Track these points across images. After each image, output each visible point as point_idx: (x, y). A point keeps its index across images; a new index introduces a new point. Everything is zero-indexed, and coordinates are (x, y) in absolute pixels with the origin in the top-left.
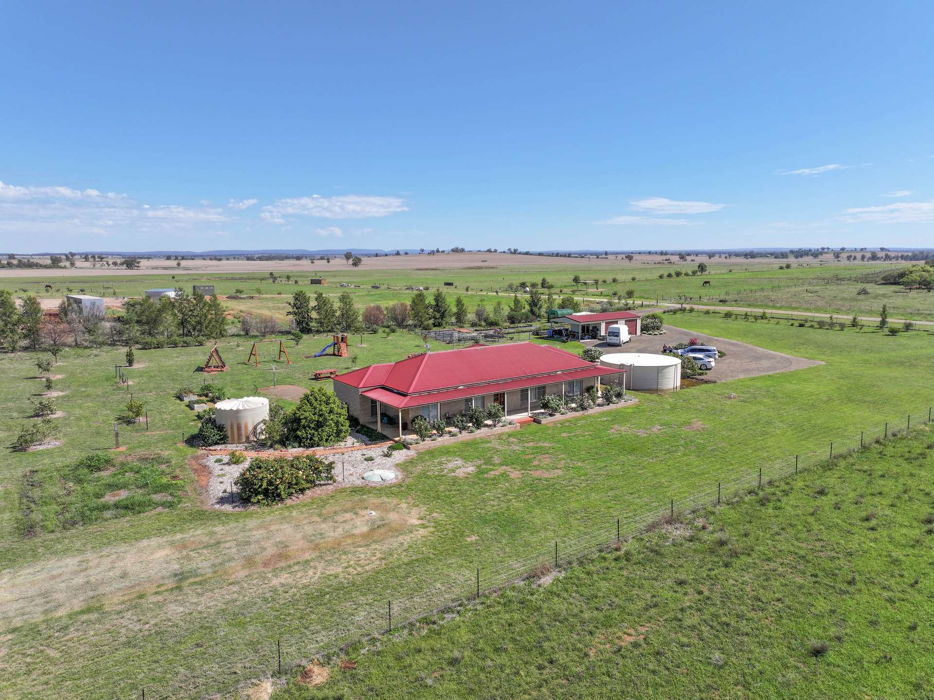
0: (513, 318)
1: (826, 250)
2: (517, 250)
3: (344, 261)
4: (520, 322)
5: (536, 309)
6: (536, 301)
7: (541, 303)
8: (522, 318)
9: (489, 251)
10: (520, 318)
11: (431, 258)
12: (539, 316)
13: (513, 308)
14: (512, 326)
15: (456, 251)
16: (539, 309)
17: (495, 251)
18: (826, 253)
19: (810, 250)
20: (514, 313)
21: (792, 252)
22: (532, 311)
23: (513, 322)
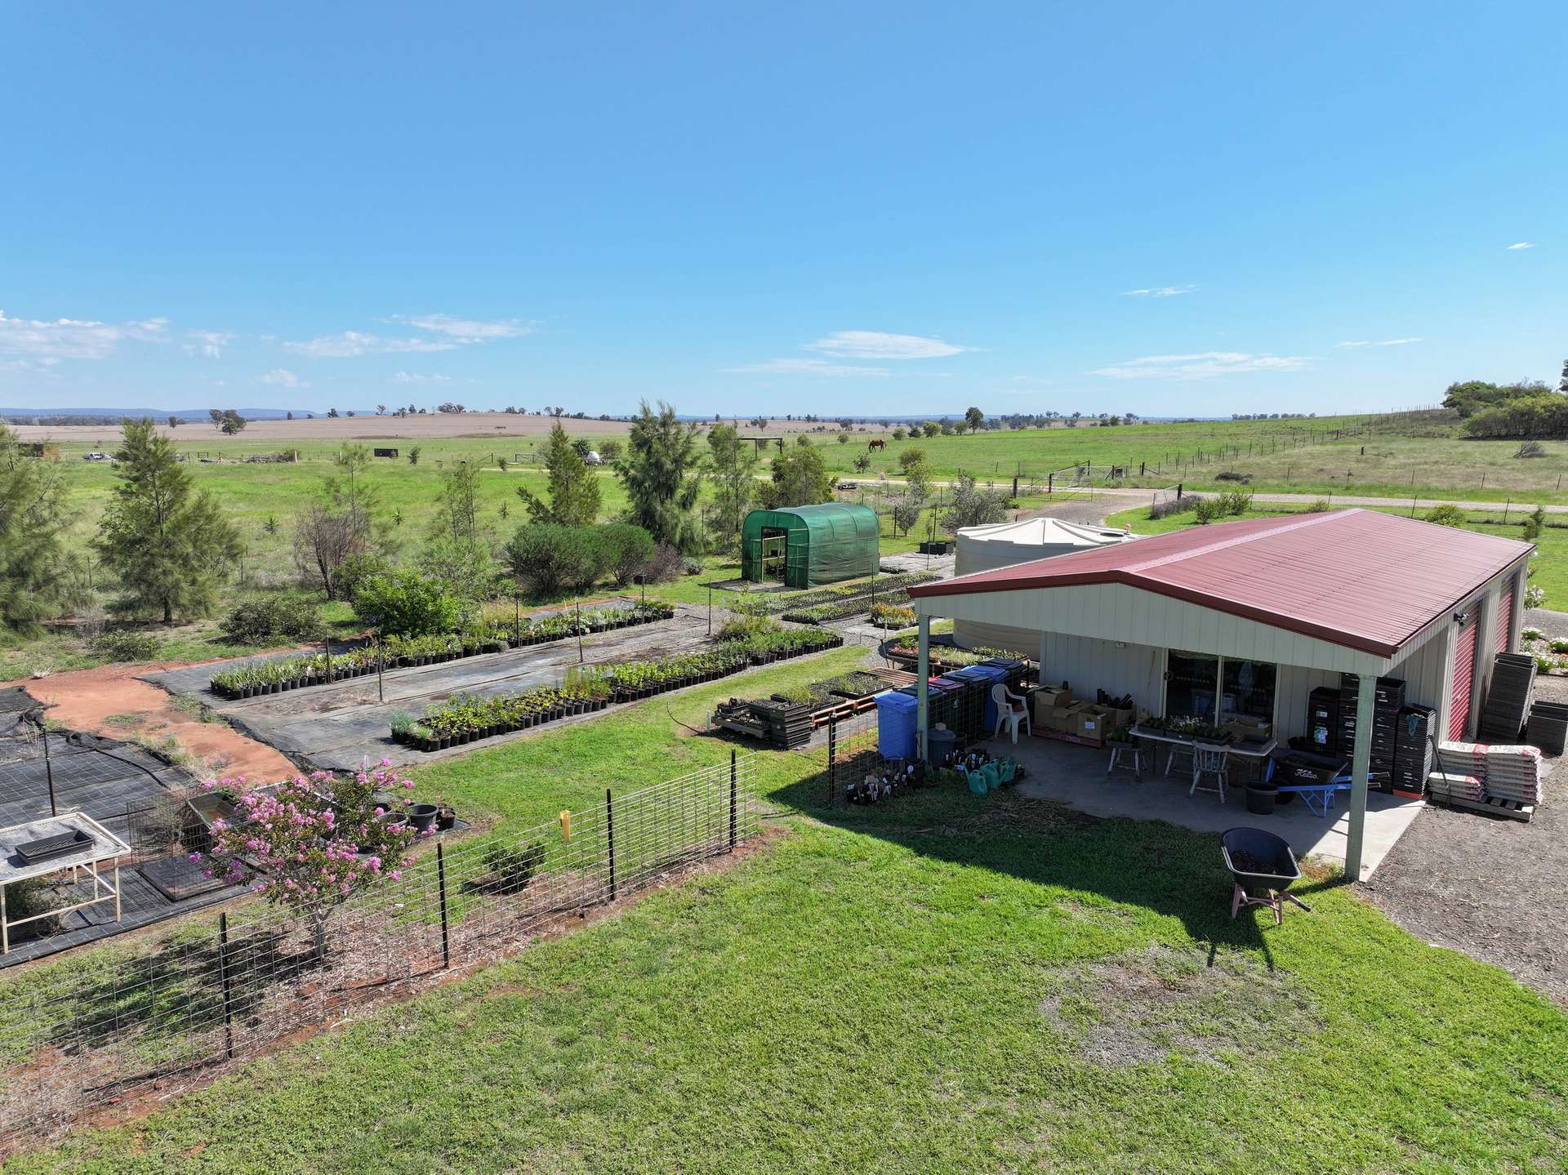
0: (544, 562)
1: (1052, 416)
2: (562, 410)
3: (212, 427)
4: (583, 588)
5: (668, 510)
6: (669, 466)
7: (689, 475)
8: (598, 560)
9: (510, 411)
10: (587, 563)
11: (399, 421)
12: (686, 545)
13: (546, 499)
14: (539, 616)
15: (446, 410)
16: (686, 504)
17: (522, 411)
18: (1053, 421)
19: (1031, 416)
20: (554, 529)
21: (1005, 418)
22: (647, 518)
23: (544, 591)
